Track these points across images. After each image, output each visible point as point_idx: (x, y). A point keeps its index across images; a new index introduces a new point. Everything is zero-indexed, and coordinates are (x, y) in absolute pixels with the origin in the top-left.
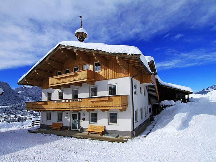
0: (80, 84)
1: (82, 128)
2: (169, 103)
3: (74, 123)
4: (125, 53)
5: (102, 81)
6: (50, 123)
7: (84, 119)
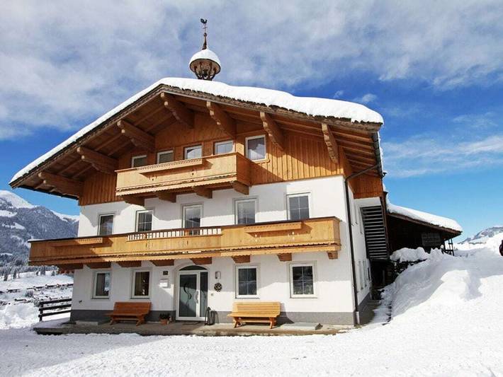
0: (207, 191)
1: (215, 313)
2: (415, 257)
3: (185, 301)
4: (346, 117)
5: (271, 185)
6: (107, 305)
7: (218, 287)
